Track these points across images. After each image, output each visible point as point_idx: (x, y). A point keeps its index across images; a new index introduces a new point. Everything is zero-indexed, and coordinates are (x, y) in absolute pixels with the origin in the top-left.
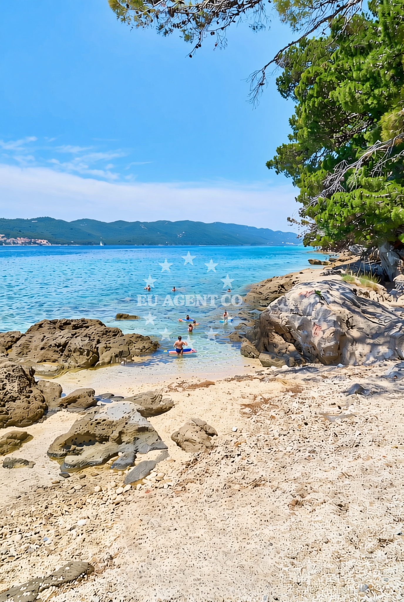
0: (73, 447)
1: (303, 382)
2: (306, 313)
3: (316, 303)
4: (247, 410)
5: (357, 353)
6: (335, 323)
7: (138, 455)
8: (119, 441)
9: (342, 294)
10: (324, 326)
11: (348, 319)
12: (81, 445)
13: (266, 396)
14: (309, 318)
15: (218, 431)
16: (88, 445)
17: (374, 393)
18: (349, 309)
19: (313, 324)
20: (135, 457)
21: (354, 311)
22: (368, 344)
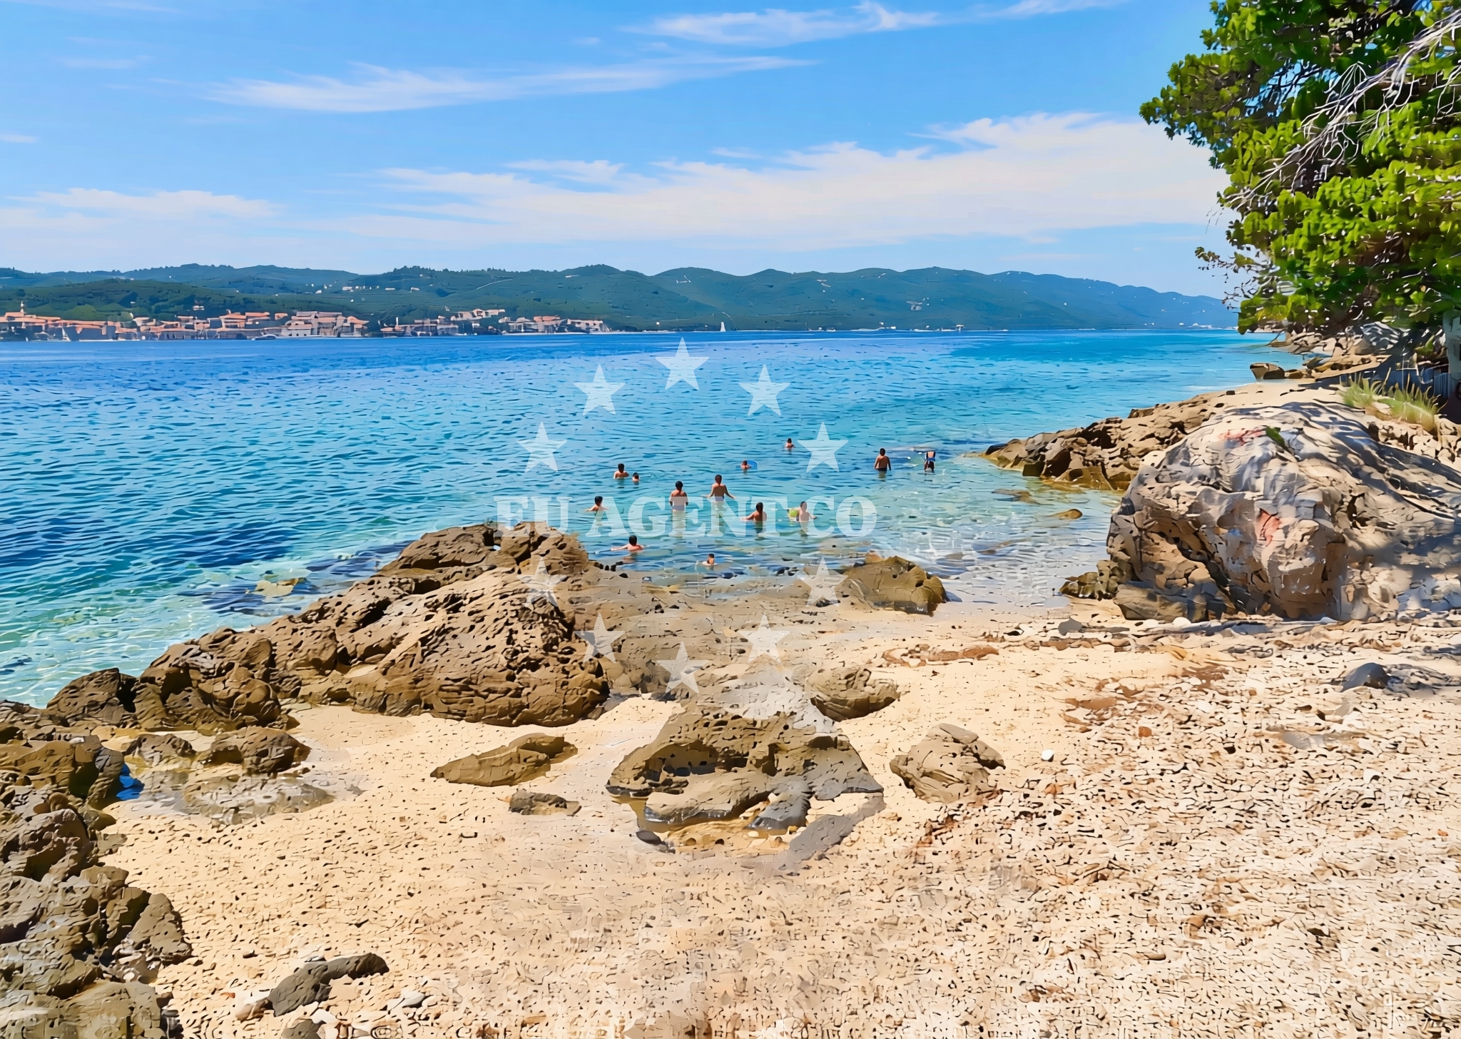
0: (664, 775)
1: (1227, 657)
2: (1238, 483)
3: (1267, 459)
4: (1080, 713)
5: (1374, 590)
6: (1317, 510)
7: (813, 801)
8: (769, 767)
9: (1338, 436)
10: (1288, 516)
11: (1354, 498)
12: (684, 772)
13: (1130, 684)
14: (1248, 495)
15: (1005, 757)
16: (700, 772)
17: (1419, 686)
18: (1356, 473)
19: (1257, 510)
20: (808, 806)
21: (1367, 480)
22: (1407, 567)
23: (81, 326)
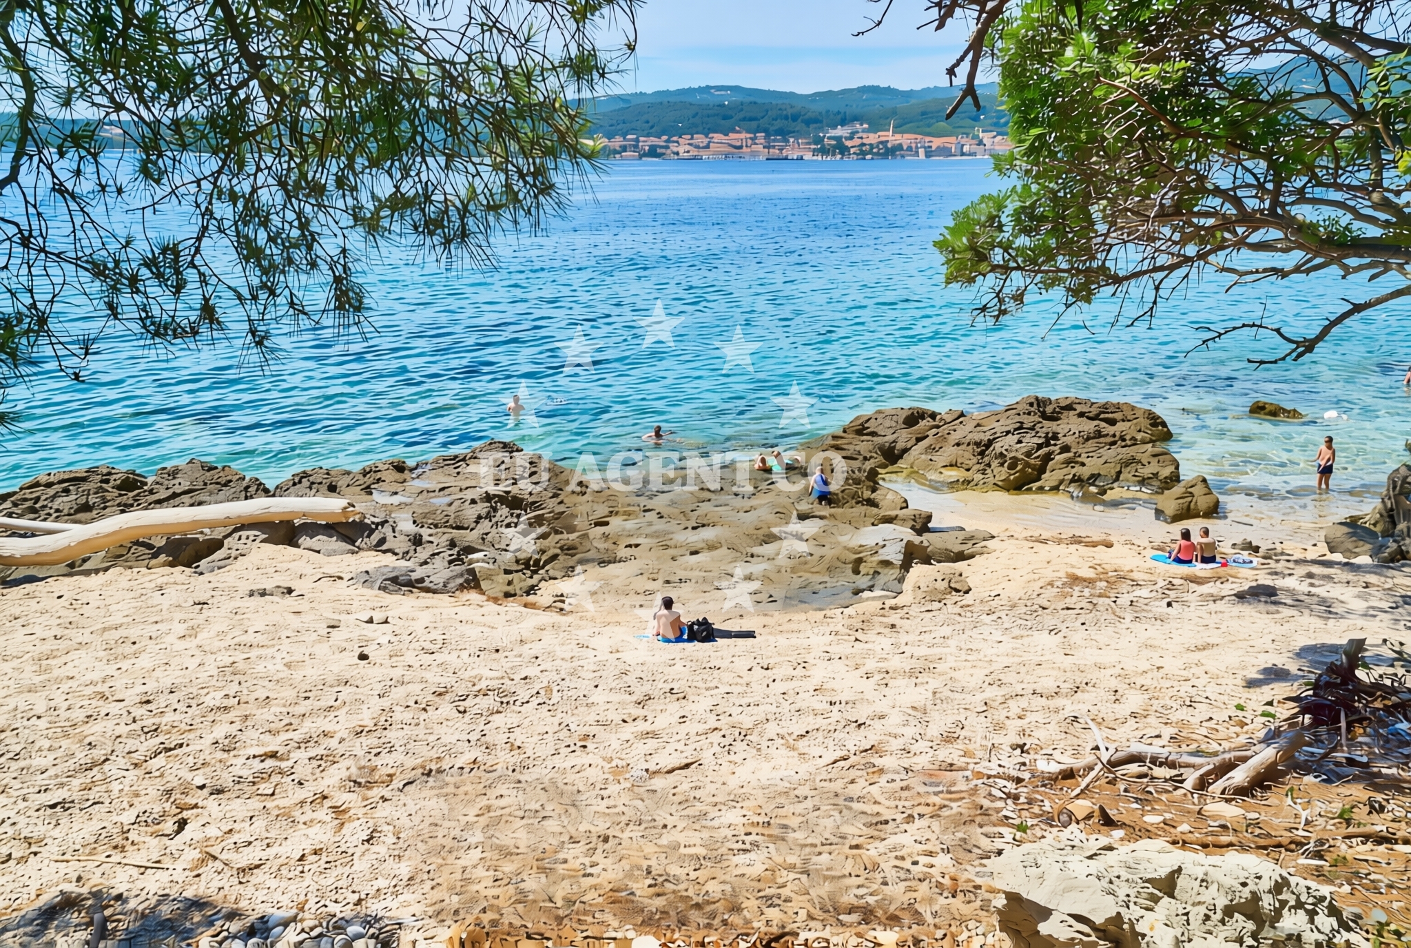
23: (936, 142)
